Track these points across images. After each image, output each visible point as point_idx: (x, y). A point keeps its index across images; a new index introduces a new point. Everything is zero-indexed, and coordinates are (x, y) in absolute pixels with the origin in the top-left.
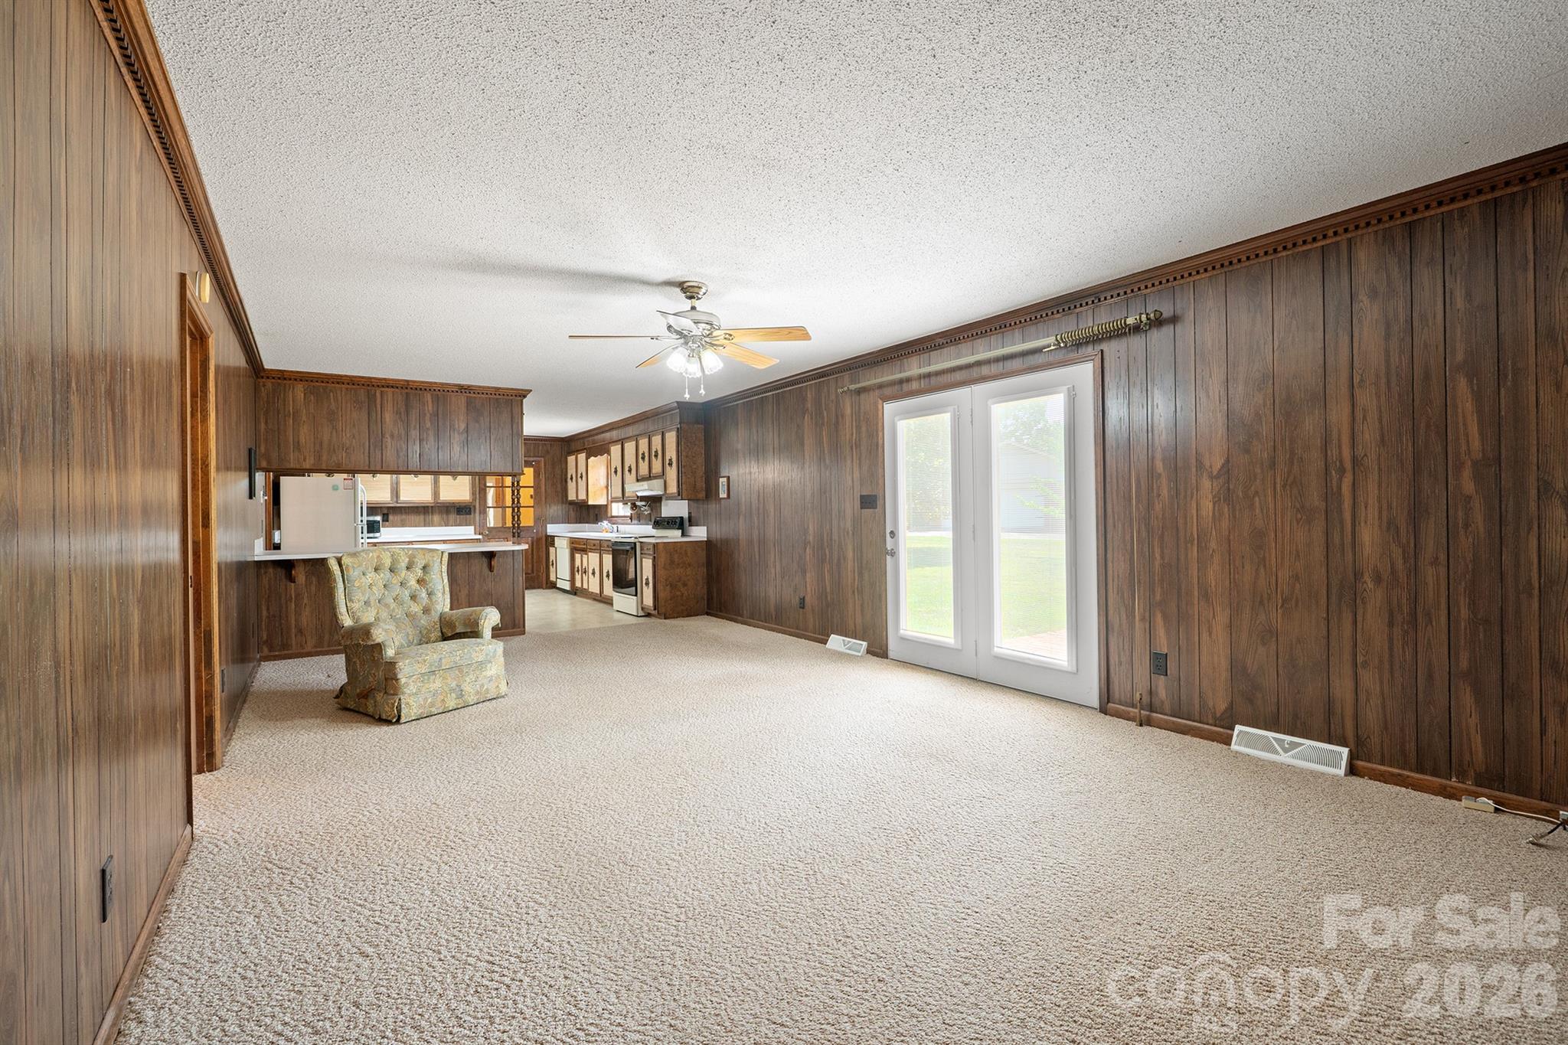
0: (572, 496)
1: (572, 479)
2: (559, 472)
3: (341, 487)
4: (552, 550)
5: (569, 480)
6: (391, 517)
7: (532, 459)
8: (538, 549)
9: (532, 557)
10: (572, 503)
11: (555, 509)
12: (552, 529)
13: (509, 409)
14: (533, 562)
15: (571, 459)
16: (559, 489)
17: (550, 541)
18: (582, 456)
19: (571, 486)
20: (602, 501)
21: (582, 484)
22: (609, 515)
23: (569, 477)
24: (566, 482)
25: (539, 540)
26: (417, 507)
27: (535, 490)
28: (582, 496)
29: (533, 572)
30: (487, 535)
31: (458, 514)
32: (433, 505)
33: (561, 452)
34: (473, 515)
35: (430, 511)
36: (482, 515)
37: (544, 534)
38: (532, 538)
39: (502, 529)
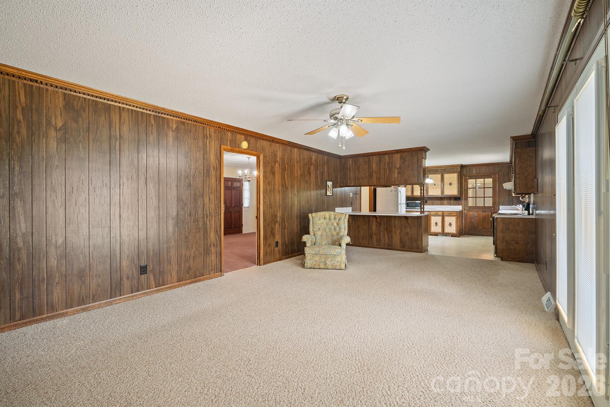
3: (393, 191)
6: (428, 201)
7: (491, 174)
11: (504, 198)
13: (417, 156)
26: (438, 197)
27: (493, 189)
30: (468, 210)
31: (455, 200)
32: (444, 196)
33: (509, 169)
34: (461, 201)
35: (443, 199)
36: (466, 201)
37: (498, 210)
38: (491, 212)
39: (475, 207)
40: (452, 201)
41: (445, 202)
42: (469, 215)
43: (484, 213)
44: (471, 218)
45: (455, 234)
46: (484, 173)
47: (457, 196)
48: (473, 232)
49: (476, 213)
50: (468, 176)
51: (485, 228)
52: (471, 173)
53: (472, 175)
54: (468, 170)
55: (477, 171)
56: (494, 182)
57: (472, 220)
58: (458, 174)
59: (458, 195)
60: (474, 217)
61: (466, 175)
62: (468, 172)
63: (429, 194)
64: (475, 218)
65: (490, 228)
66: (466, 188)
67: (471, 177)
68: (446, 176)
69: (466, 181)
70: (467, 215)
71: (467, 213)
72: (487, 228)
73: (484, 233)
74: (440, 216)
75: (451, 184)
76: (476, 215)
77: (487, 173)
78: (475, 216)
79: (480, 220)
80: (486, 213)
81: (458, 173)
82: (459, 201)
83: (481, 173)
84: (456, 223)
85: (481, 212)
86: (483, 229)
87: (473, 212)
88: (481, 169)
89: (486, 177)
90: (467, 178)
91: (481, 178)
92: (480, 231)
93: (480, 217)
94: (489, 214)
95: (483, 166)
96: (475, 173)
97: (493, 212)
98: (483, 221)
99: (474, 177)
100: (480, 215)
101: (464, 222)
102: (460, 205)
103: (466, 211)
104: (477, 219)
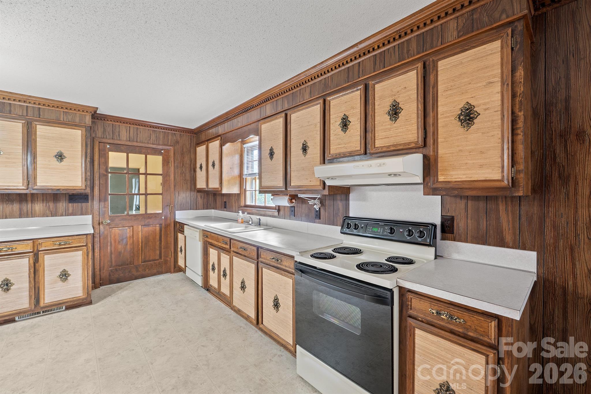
0: (201, 184)
1: (201, 167)
2: (188, 162)
4: (180, 236)
5: (198, 169)
7: (160, 147)
8: (166, 235)
9: (160, 243)
10: (200, 191)
11: (184, 196)
12: (180, 216)
14: (160, 247)
15: (201, 150)
16: (188, 177)
17: (180, 227)
18: (215, 145)
19: (201, 176)
20: (235, 190)
21: (214, 173)
22: (242, 204)
23: (198, 166)
24: (195, 171)
25: (167, 226)
27: (164, 178)
28: (214, 184)
29: (160, 257)
30: (108, 224)
31: (70, 202)
32: (33, 192)
33: (191, 142)
34: (89, 204)
36: (102, 204)
37: (172, 221)
38: (161, 224)
39: (127, 217)
40: (62, 205)
41: (38, 207)
42: (112, 236)
43: (146, 229)
44: (115, 242)
46: (146, 142)
47: (83, 191)
48: (122, 275)
49: (128, 230)
50: (109, 144)
51: (147, 259)
52: (116, 138)
53: (119, 142)
54: (109, 129)
55: (131, 135)
56: (166, 162)
57: (120, 247)
58: (84, 133)
59: (84, 187)
60: (122, 240)
61: (104, 140)
62: (109, 134)
64: (125, 241)
65: (158, 258)
66: (103, 171)
67: (117, 148)
69: (105, 154)
70: (107, 236)
71: (106, 232)
72: (151, 258)
73: (145, 271)
75: (60, 157)
76: (128, 235)
77: (153, 144)
78: (127, 238)
79: (139, 245)
80: (151, 228)
81: (84, 129)
82: (84, 204)
83: (140, 142)
84: (83, 269)
85: (140, 227)
86: (144, 262)
87: (120, 228)
88: (139, 133)
89: (149, 151)
90: (105, 147)
91: (140, 153)
92: (137, 268)
93: (138, 238)
94: (155, 230)
95: (144, 128)
96: (125, 139)
97: (163, 225)
98: (143, 246)
99: (123, 148)
100: (138, 234)
101: (97, 254)
102: (86, 214)
103: (104, 228)
104: (131, 242)
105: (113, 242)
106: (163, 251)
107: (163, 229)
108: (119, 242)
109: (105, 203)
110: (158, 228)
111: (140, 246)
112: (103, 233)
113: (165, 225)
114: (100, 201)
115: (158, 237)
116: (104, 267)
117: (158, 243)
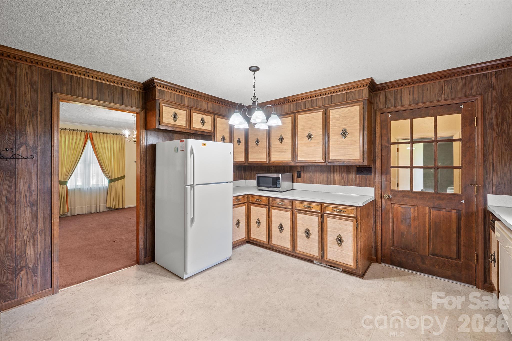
3: (179, 149)
4: (493, 235)
6: (302, 175)
7: (458, 101)
8: (469, 228)
9: (459, 237)
17: (492, 221)
25: (471, 215)
27: (466, 145)
29: (459, 257)
30: (389, 199)
31: (357, 175)
32: (329, 164)
35: (332, 170)
36: (384, 177)
37: (480, 208)
38: (459, 211)
39: (411, 194)
40: (352, 176)
41: (337, 176)
42: (394, 213)
43: (435, 213)
44: (397, 220)
45: (350, 268)
46: (435, 100)
47: (361, 164)
48: (404, 260)
49: (412, 209)
50: (391, 112)
51: (437, 252)
52: (397, 105)
53: (401, 108)
54: (391, 97)
55: (416, 96)
56: (467, 122)
57: (402, 227)
58: (362, 108)
59: (361, 160)
60: (405, 219)
61: (385, 110)
62: (391, 103)
63: (299, 158)
64: (408, 221)
65: (454, 256)
66: (384, 143)
67: (399, 116)
68: (334, 113)
69: (387, 125)
70: (389, 211)
71: (387, 207)
72: (443, 254)
73: (434, 267)
74: (315, 215)
75: (345, 134)
76: (412, 216)
77: (445, 100)
78: (410, 218)
79: (425, 231)
80: (443, 213)
81: (361, 104)
82: (368, 176)
83: (427, 102)
84: (354, 240)
85: (427, 208)
86: (433, 255)
87: (403, 206)
88: (425, 91)
89: (439, 110)
90: (387, 117)
91: (427, 115)
92: (423, 258)
93: (424, 222)
94: (450, 216)
95: (432, 82)
96: (408, 103)
97: (463, 212)
98: (431, 234)
99: (405, 114)
100: (424, 217)
101: (379, 228)
102: (370, 186)
103: (386, 203)
104: (416, 225)
105: (395, 220)
106: (463, 249)
107: (463, 219)
108: (401, 221)
109: (386, 176)
110: (454, 215)
111: (427, 233)
112: (385, 207)
113: (467, 213)
114: (382, 173)
115: (454, 227)
116: (385, 243)
117: (454, 236)
